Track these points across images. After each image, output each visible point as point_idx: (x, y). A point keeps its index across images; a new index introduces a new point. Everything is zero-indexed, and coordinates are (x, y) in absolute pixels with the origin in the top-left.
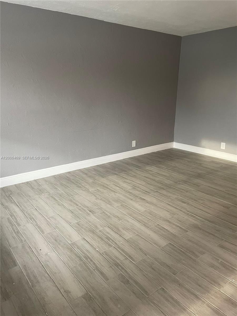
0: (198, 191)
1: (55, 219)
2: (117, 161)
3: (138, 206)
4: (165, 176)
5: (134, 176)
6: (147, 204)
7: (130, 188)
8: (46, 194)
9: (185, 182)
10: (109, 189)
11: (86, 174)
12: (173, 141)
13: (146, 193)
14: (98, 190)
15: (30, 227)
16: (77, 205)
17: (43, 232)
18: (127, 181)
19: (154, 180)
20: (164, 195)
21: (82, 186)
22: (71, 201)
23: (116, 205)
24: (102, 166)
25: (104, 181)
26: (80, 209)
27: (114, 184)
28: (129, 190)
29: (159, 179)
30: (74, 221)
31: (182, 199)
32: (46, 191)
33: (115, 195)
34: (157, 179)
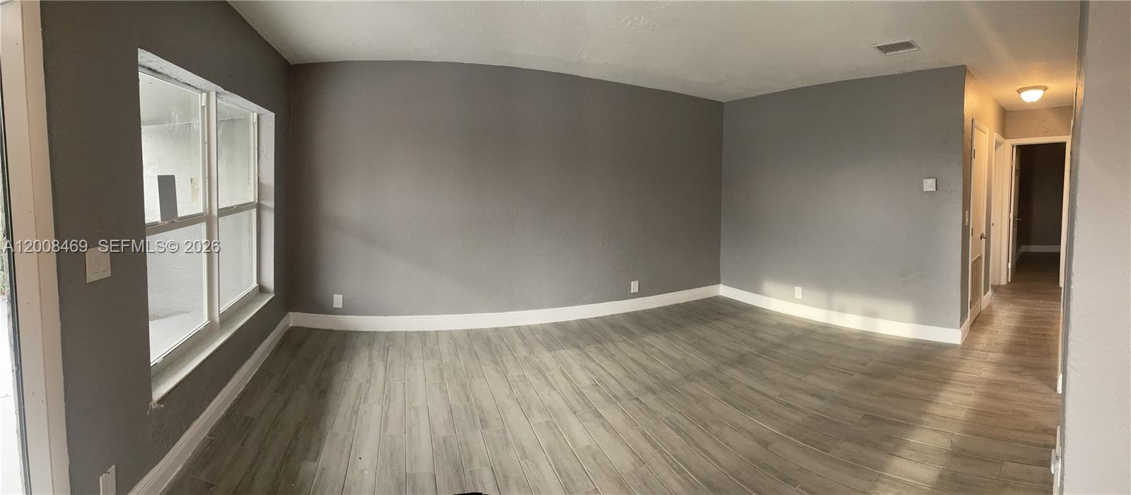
0: (723, 399)
1: (417, 416)
2: (596, 318)
3: (580, 433)
4: (672, 359)
5: (612, 357)
6: (601, 430)
7: (587, 382)
8: (437, 361)
9: (705, 375)
10: (546, 379)
11: (523, 338)
12: (718, 283)
13: (614, 399)
14: (524, 376)
15: (376, 410)
16: (468, 400)
17: (385, 430)
18: (592, 366)
19: (644, 368)
20: (647, 408)
21: (502, 362)
22: (464, 387)
23: (538, 418)
24: (562, 326)
25: (546, 358)
26: (466, 411)
27: (561, 369)
28: (583, 388)
29: (657, 367)
30: (442, 432)
31: (679, 422)
32: (439, 356)
33: (550, 395)
34: (653, 366)
